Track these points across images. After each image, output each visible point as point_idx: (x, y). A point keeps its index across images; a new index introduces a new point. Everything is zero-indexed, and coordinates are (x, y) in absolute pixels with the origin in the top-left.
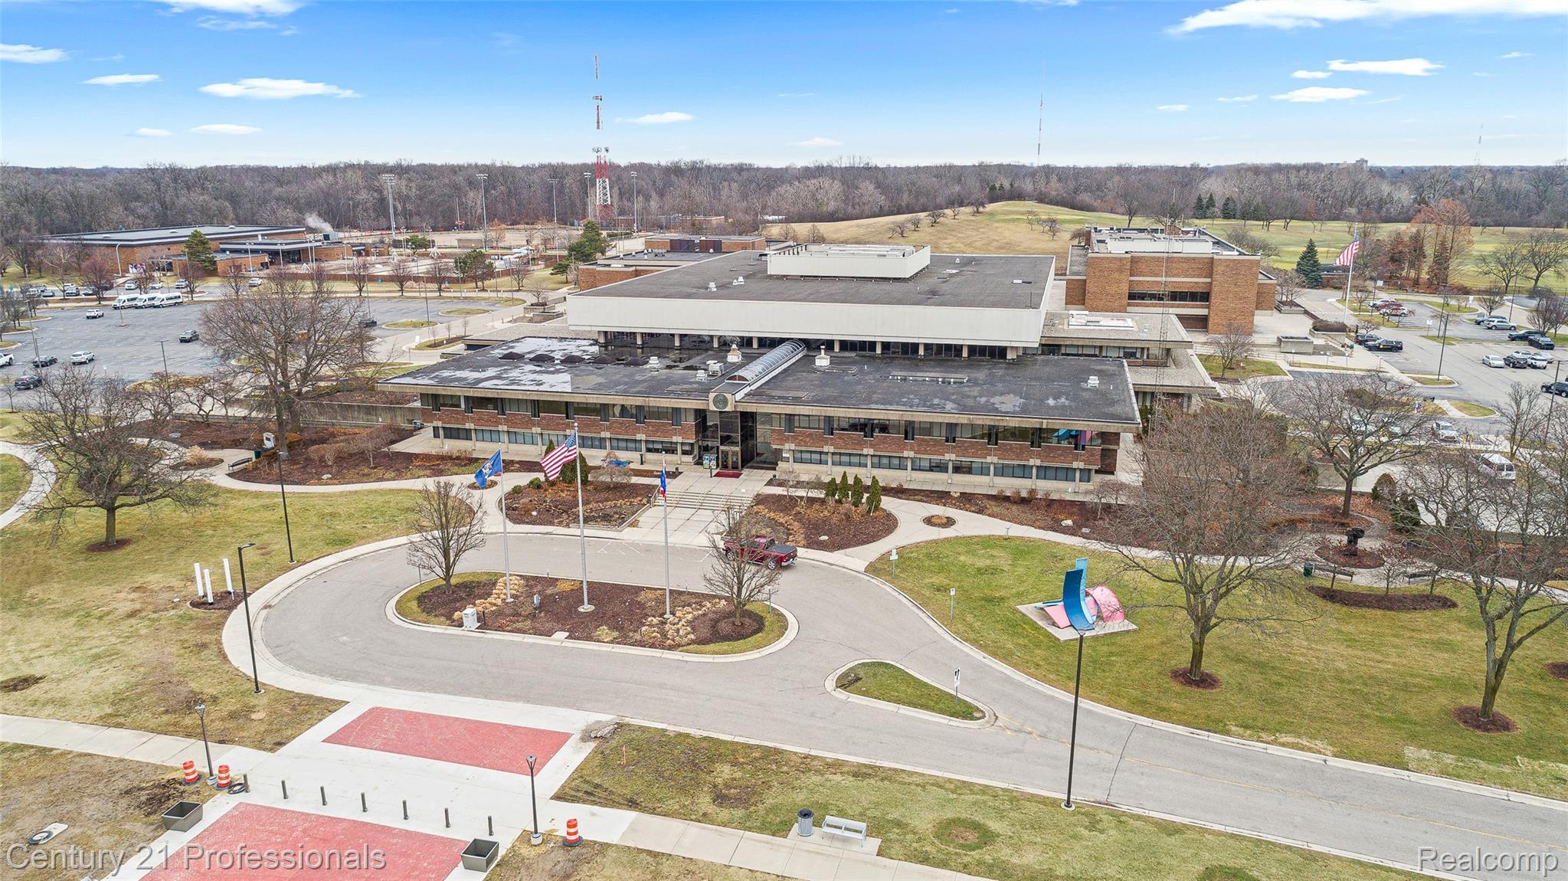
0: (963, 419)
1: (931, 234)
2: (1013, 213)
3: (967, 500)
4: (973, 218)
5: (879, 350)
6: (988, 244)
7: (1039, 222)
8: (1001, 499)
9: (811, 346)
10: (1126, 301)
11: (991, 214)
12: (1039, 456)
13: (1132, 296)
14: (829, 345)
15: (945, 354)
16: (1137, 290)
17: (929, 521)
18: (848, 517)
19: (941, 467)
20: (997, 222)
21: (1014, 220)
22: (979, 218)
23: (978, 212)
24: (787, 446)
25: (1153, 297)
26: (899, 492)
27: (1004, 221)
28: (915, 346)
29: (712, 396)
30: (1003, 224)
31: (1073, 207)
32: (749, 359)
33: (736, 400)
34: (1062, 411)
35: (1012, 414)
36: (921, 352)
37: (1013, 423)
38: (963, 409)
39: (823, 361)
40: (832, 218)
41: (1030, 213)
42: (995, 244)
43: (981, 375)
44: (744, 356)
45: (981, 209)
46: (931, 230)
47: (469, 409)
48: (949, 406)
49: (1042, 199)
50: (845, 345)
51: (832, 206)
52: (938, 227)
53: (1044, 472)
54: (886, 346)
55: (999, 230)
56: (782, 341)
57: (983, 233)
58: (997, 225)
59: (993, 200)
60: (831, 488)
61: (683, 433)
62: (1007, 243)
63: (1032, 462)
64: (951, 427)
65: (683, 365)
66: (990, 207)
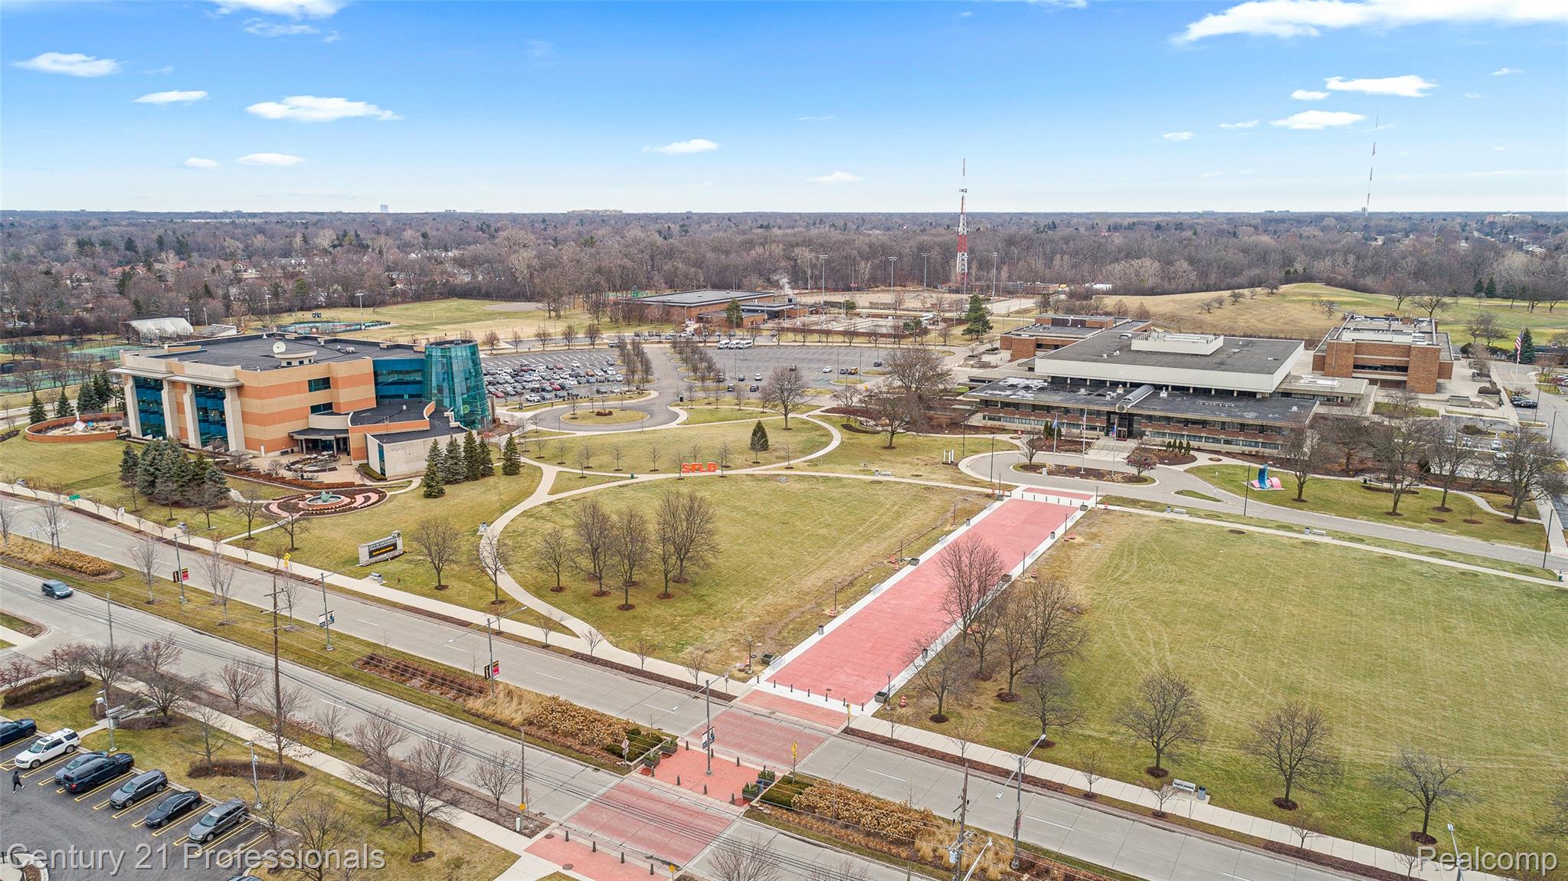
0: (1229, 420)
1: (1232, 311)
2: (1301, 294)
3: (1228, 454)
4: (1268, 298)
5: (1191, 391)
6: (1276, 321)
7: (1321, 302)
8: (1243, 454)
9: (1158, 388)
10: (1352, 369)
11: (1283, 295)
12: (1262, 437)
13: (1356, 367)
14: (1167, 387)
15: (1225, 394)
16: (1361, 363)
17: (1210, 459)
18: (1176, 456)
19: (1218, 441)
20: (1287, 302)
21: (1301, 301)
22: (1272, 298)
23: (1272, 293)
24: (1148, 429)
25: (1370, 368)
26: (1199, 450)
27: (1293, 301)
28: (1210, 390)
29: (1117, 406)
30: (1291, 305)
31: (1355, 289)
32: (1127, 392)
33: (1128, 408)
34: (1274, 419)
35: (1252, 419)
36: (1213, 393)
37: (1251, 422)
38: (1229, 415)
39: (1164, 394)
40: (1152, 292)
41: (1315, 295)
42: (1282, 321)
43: (1241, 404)
44: (1125, 391)
45: (1275, 291)
46: (1232, 307)
47: (1002, 407)
48: (1223, 415)
49: (1329, 282)
50: (1174, 388)
51: (1151, 282)
52: (1238, 306)
53: (1264, 445)
54: (1195, 389)
55: (1287, 309)
56: (1142, 384)
57: (1274, 311)
58: (1287, 305)
59: (1288, 281)
60: (1169, 445)
61: (1100, 422)
62: (1291, 321)
63: (1259, 440)
64: (1223, 423)
65: (1096, 393)
66: (1284, 288)
